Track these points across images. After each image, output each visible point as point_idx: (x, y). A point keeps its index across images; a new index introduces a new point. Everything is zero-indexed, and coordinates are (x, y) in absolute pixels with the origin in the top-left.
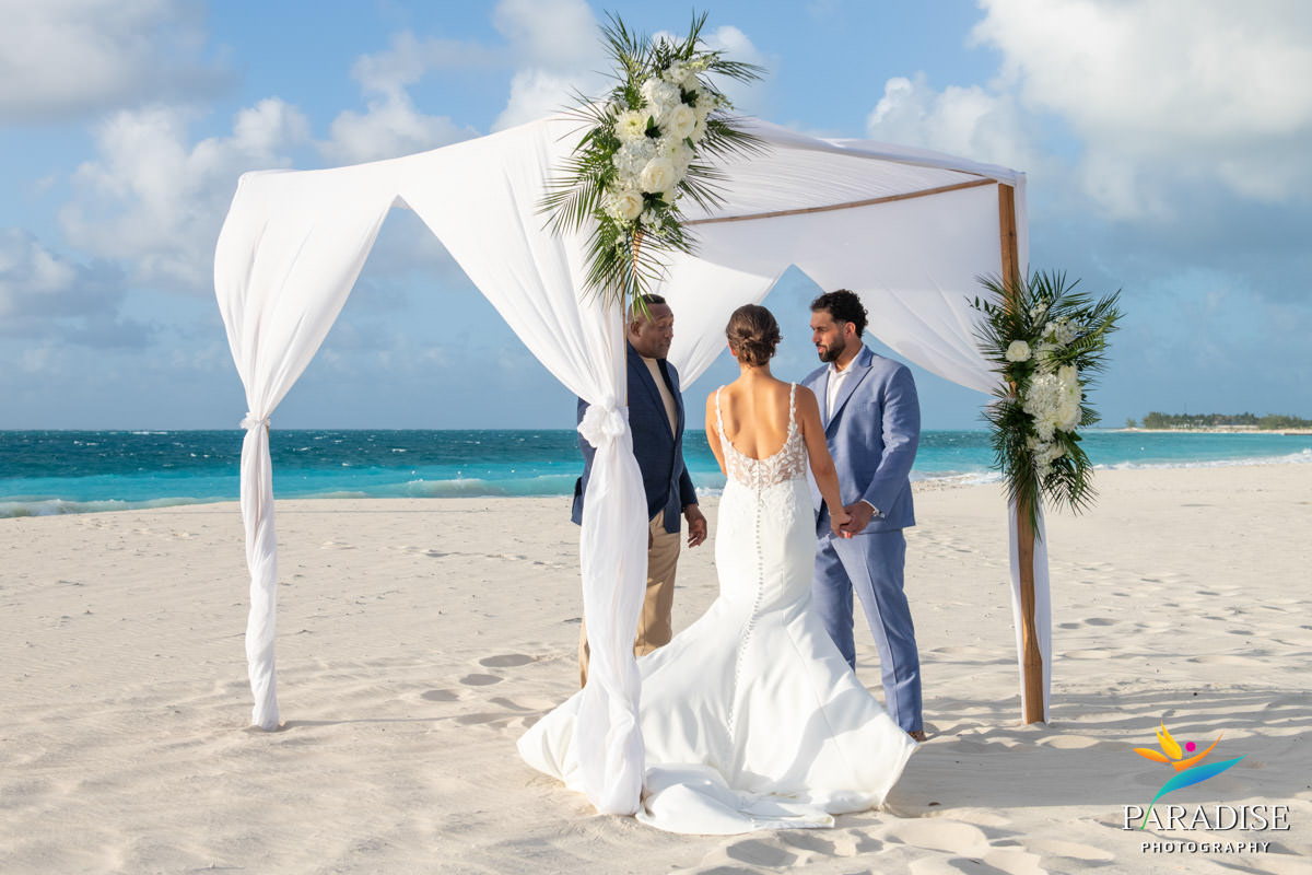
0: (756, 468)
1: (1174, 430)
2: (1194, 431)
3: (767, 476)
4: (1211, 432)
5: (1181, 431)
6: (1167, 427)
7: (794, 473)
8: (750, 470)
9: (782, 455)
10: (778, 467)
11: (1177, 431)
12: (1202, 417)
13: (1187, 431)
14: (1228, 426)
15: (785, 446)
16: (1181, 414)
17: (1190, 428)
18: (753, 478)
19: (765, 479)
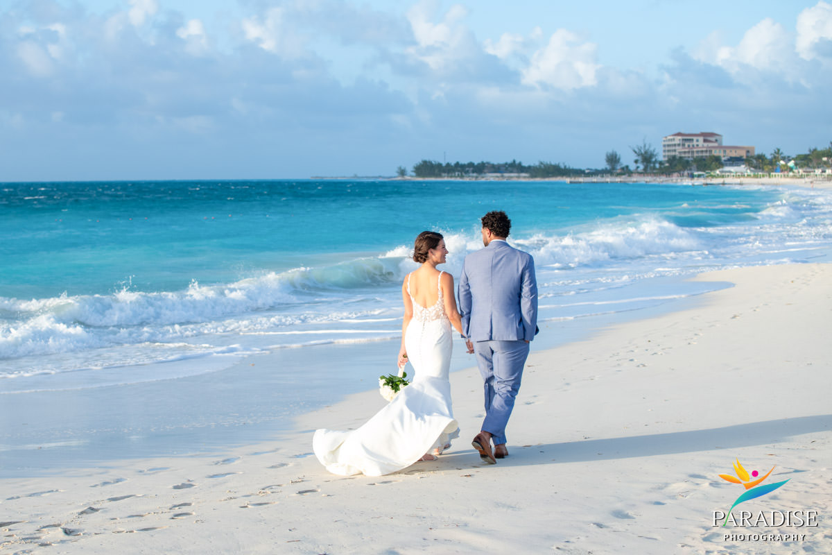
0: (424, 312)
1: (446, 179)
2: (467, 180)
3: (429, 316)
4: (483, 180)
5: (453, 179)
6: (439, 176)
7: (442, 315)
8: (421, 312)
9: (436, 306)
10: (434, 312)
11: (450, 179)
12: (471, 165)
13: (459, 180)
14: (499, 175)
15: (438, 302)
16: (453, 163)
17: (462, 177)
18: (422, 317)
19: (428, 318)
